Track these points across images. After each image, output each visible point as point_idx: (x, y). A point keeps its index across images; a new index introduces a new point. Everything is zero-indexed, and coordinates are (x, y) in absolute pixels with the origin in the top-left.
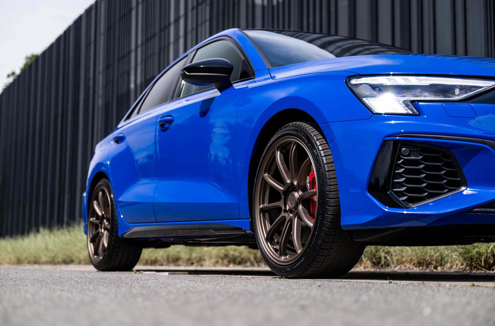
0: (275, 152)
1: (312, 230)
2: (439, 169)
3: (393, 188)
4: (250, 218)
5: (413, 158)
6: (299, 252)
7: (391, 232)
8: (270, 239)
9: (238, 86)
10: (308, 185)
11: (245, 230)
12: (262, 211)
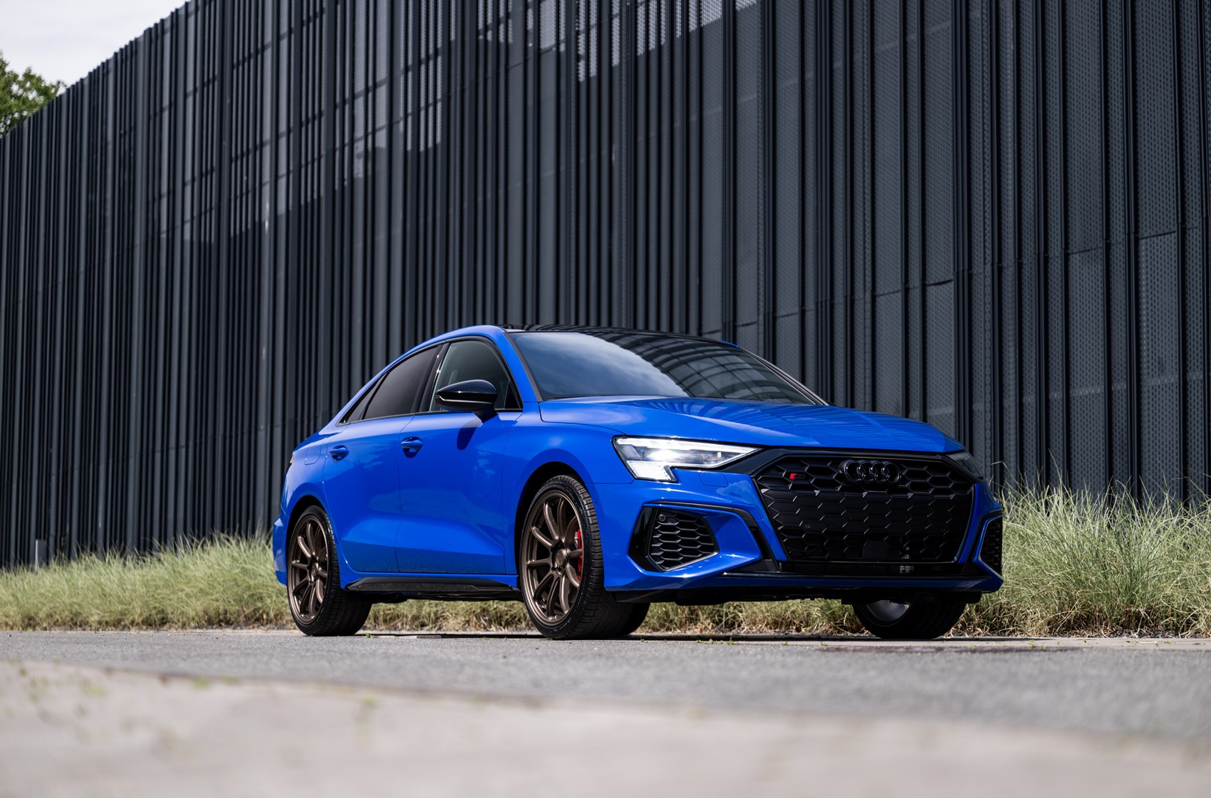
0: (542, 505)
1: (578, 589)
2: (694, 535)
3: (651, 552)
4: (516, 573)
5: (669, 524)
6: (566, 612)
7: (651, 594)
8: (537, 598)
9: (504, 417)
10: (577, 541)
11: (511, 587)
12: (530, 567)
